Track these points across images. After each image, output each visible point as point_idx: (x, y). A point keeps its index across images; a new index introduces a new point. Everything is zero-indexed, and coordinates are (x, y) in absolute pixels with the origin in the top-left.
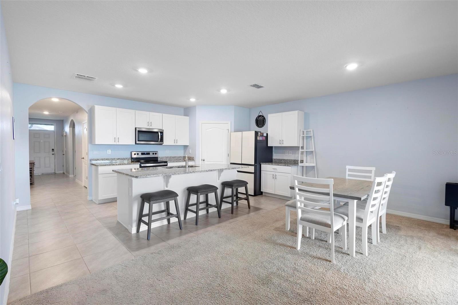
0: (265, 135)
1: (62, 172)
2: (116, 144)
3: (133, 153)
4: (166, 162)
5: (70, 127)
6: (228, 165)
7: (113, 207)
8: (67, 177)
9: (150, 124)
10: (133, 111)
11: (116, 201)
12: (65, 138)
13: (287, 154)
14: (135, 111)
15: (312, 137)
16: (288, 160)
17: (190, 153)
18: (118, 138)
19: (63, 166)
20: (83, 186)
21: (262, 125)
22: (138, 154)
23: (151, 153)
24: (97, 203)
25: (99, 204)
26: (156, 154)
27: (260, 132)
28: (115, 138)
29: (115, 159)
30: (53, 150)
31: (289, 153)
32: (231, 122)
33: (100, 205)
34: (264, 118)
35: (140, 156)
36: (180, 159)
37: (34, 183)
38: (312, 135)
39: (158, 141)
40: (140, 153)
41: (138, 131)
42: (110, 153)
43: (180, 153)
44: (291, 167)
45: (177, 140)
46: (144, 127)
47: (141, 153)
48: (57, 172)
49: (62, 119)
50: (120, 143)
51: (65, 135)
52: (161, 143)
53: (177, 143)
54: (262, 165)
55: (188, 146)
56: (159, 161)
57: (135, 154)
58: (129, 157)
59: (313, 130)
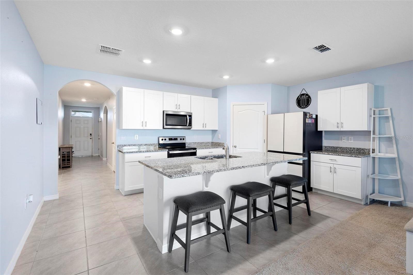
0: (314, 117)
1: (98, 155)
2: (143, 129)
3: (160, 139)
4: (195, 149)
5: (104, 114)
6: (264, 153)
7: (140, 200)
8: (102, 160)
9: (178, 107)
10: (161, 93)
11: (143, 192)
12: (101, 123)
13: (345, 141)
14: (163, 93)
15: (390, 119)
16: (347, 148)
17: (219, 139)
18: (146, 123)
19: (99, 150)
20: (113, 171)
21: (306, 106)
22: (165, 140)
23: (179, 139)
24: (123, 194)
25: (125, 195)
26: (183, 139)
27: (309, 113)
28: (142, 122)
29: (142, 145)
30: (91, 134)
31: (349, 140)
32: (267, 103)
33: (126, 197)
34: (309, 97)
35: (168, 142)
36: (208, 145)
37: (71, 166)
38: (389, 114)
39: (186, 126)
40: (167, 139)
41: (166, 114)
42: (137, 139)
43: (208, 139)
44: (361, 158)
45: (206, 124)
46: (171, 110)
47: (169, 138)
48: (94, 155)
49: (98, 106)
50: (148, 128)
51: (100, 121)
52: (189, 127)
53: (206, 127)
54: (311, 154)
55: (217, 130)
56: (186, 148)
57: (162, 140)
58: (157, 142)
59: (391, 109)
